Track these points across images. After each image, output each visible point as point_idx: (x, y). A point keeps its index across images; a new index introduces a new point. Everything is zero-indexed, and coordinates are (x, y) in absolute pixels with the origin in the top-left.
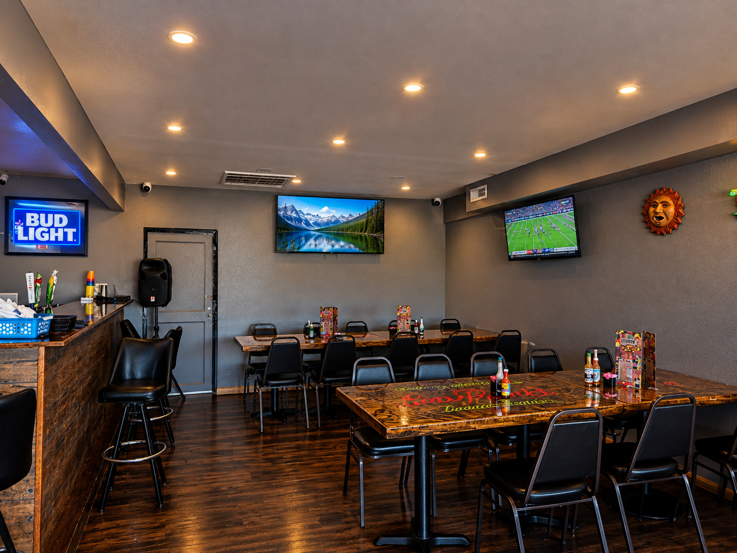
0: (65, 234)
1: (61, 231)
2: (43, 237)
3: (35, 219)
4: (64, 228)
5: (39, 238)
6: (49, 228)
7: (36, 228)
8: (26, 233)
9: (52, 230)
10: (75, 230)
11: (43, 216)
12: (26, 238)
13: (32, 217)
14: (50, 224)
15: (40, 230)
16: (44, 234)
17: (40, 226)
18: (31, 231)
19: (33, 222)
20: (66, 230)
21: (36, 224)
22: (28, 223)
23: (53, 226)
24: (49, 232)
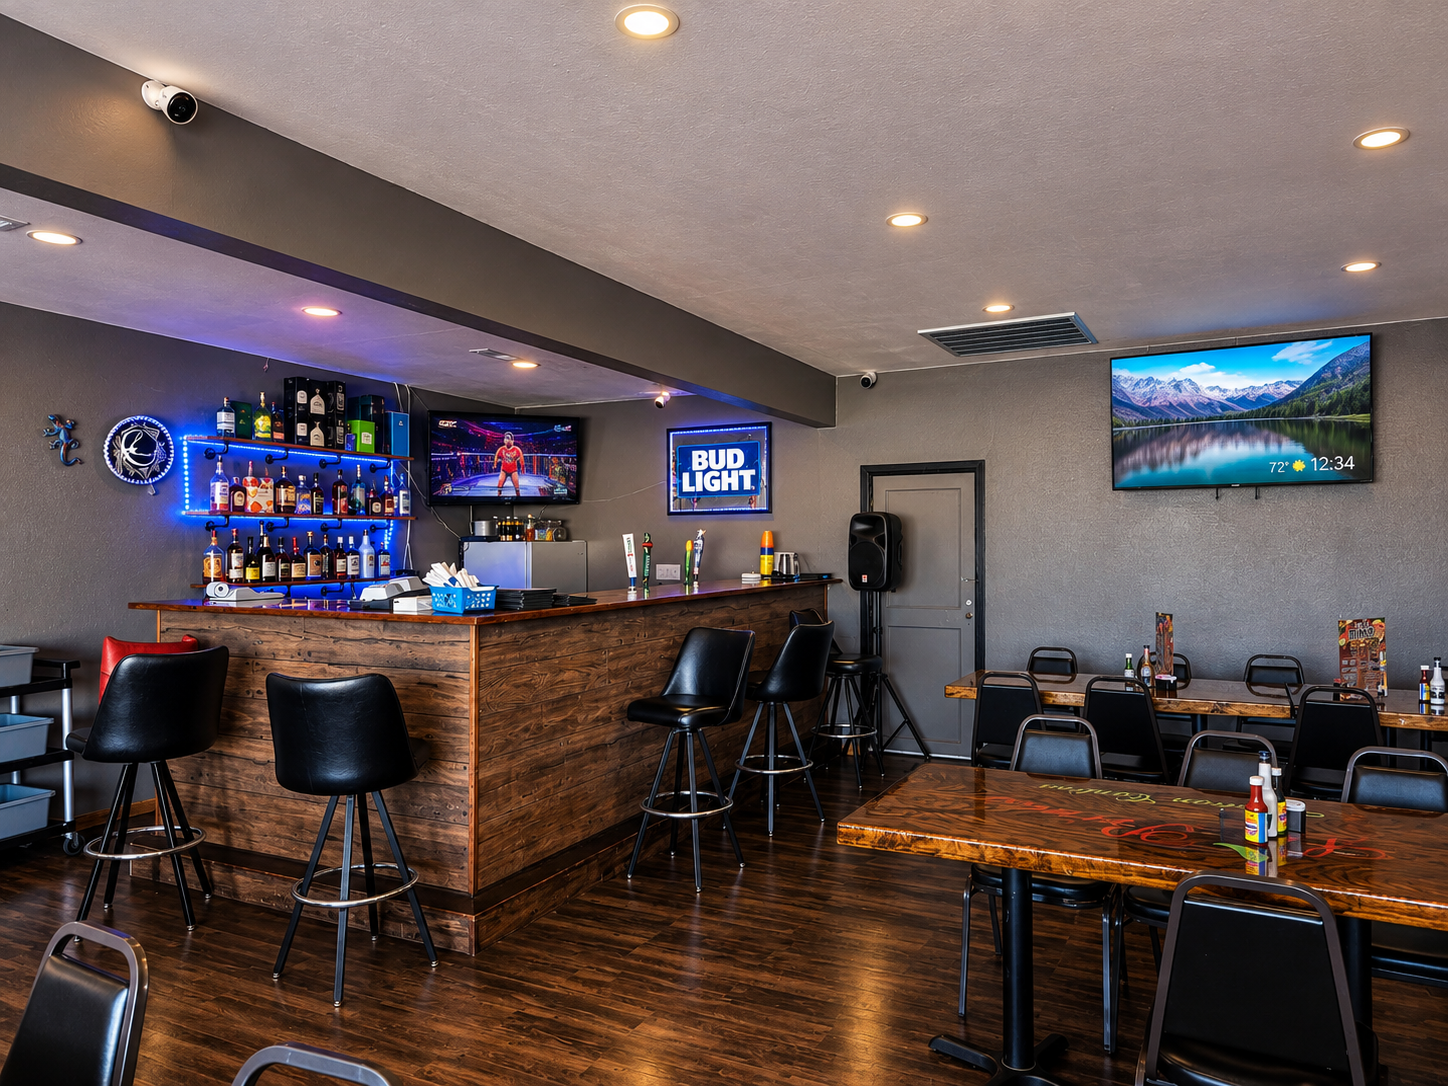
0: (741, 479)
1: (735, 474)
2: (713, 485)
3: (703, 460)
4: (739, 469)
5: (709, 488)
6: (720, 471)
7: (705, 472)
8: (692, 483)
9: (725, 474)
10: (753, 472)
11: (712, 453)
12: (692, 489)
13: (700, 456)
14: (721, 465)
15: (709, 475)
16: (713, 481)
17: (709, 469)
18: (699, 476)
19: (700, 464)
20: (742, 472)
21: (704, 466)
22: (695, 467)
23: (725, 468)
24: (720, 478)
